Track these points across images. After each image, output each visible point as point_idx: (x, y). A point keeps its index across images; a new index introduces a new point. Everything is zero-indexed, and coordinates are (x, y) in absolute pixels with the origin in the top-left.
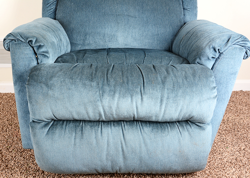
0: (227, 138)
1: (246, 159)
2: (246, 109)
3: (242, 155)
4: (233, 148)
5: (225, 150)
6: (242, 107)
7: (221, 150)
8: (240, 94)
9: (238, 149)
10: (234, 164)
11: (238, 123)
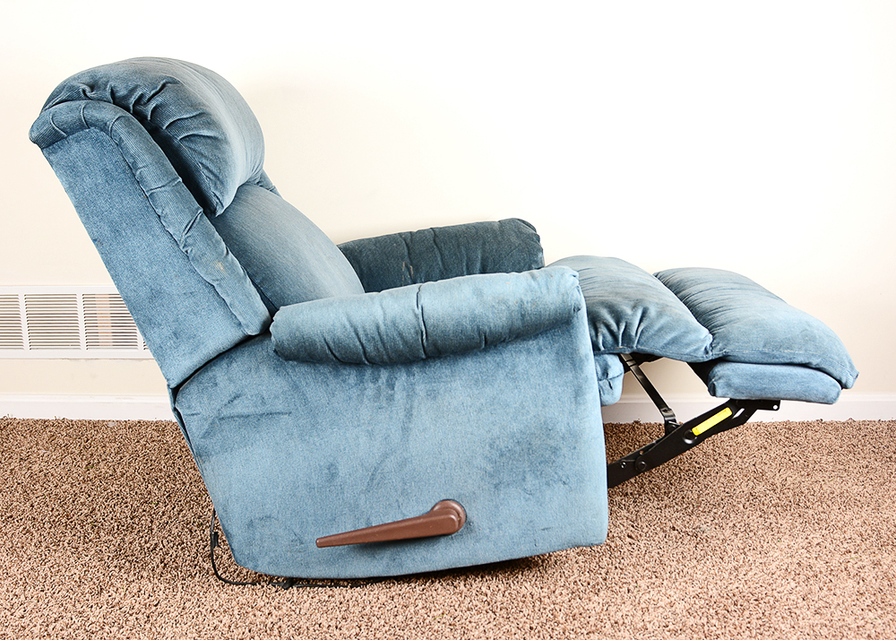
0: (780, 522)
1: (822, 562)
2: (830, 460)
3: (814, 555)
4: (792, 543)
5: (773, 545)
6: (819, 456)
7: (765, 545)
8: (817, 428)
9: (805, 544)
10: (793, 573)
11: (807, 491)
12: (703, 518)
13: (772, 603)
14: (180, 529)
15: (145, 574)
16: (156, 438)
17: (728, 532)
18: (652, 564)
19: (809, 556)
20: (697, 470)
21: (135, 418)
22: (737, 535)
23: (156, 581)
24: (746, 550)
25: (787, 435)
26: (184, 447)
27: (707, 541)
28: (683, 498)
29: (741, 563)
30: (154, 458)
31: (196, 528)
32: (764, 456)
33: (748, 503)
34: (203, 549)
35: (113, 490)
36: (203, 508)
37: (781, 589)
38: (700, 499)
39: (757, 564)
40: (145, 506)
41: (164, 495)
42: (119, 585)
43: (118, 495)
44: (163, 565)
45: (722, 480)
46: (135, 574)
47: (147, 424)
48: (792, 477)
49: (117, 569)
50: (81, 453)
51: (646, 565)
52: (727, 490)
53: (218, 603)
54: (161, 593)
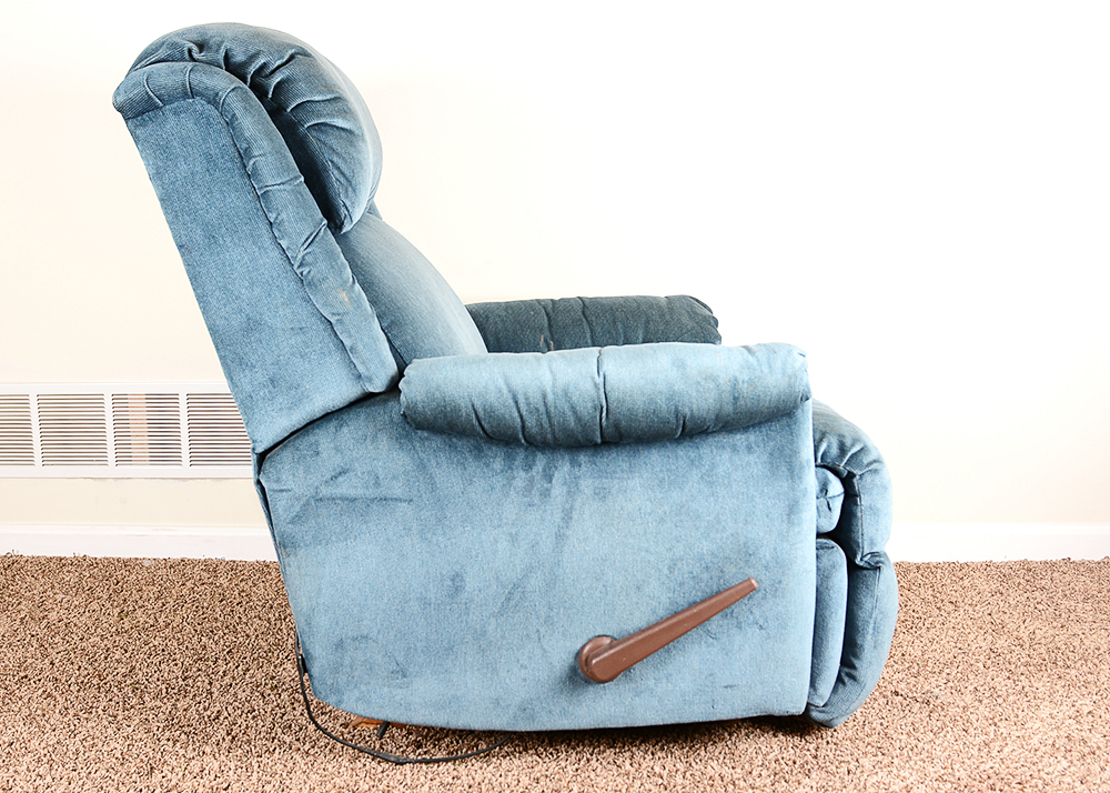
0: (1035, 685)
1: (1099, 736)
2: (1088, 608)
3: (1086, 727)
4: (1055, 712)
5: (1031, 714)
6: (1072, 603)
7: (1020, 714)
8: (1065, 569)
9: (1072, 712)
10: (1063, 749)
11: (1064, 647)
12: (933, 680)
13: (1040, 787)
14: (248, 692)
15: (208, 750)
16: (206, 581)
17: (969, 698)
18: (875, 737)
19: (1080, 728)
20: (916, 621)
21: (176, 555)
22: (981, 701)
23: (223, 758)
24: (996, 720)
25: (1027, 578)
26: (243, 591)
27: (943, 709)
28: (903, 655)
29: (992, 736)
30: (205, 604)
31: (269, 692)
32: (1002, 604)
33: (989, 662)
34: (282, 718)
35: (156, 643)
36: (275, 667)
37: (1051, 770)
38: (926, 656)
39: (1014, 738)
40: (201, 665)
41: (224, 650)
42: (175, 763)
43: (163, 650)
44: (230, 737)
45: (951, 632)
46: (194, 750)
47: (194, 563)
48: (1043, 631)
49: (171, 743)
50: (110, 598)
51: (867, 740)
52: (959, 645)
53: (307, 786)
54: (231, 773)
